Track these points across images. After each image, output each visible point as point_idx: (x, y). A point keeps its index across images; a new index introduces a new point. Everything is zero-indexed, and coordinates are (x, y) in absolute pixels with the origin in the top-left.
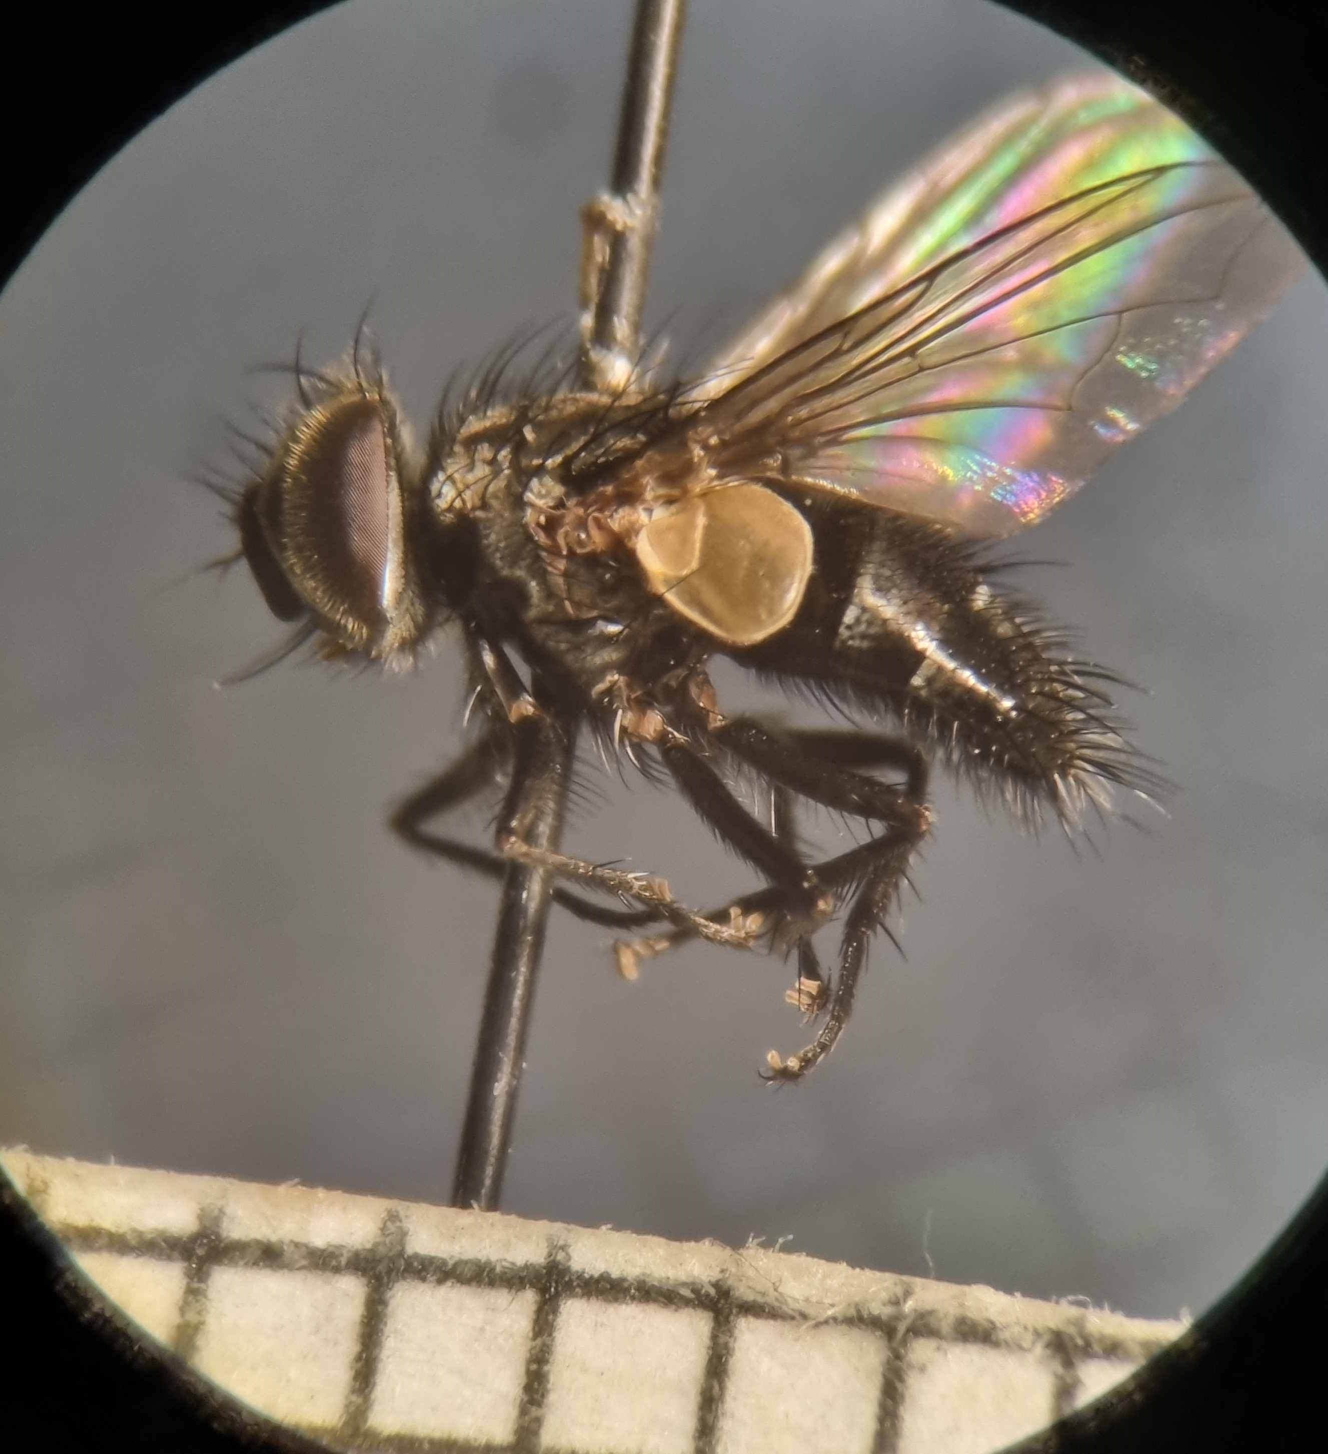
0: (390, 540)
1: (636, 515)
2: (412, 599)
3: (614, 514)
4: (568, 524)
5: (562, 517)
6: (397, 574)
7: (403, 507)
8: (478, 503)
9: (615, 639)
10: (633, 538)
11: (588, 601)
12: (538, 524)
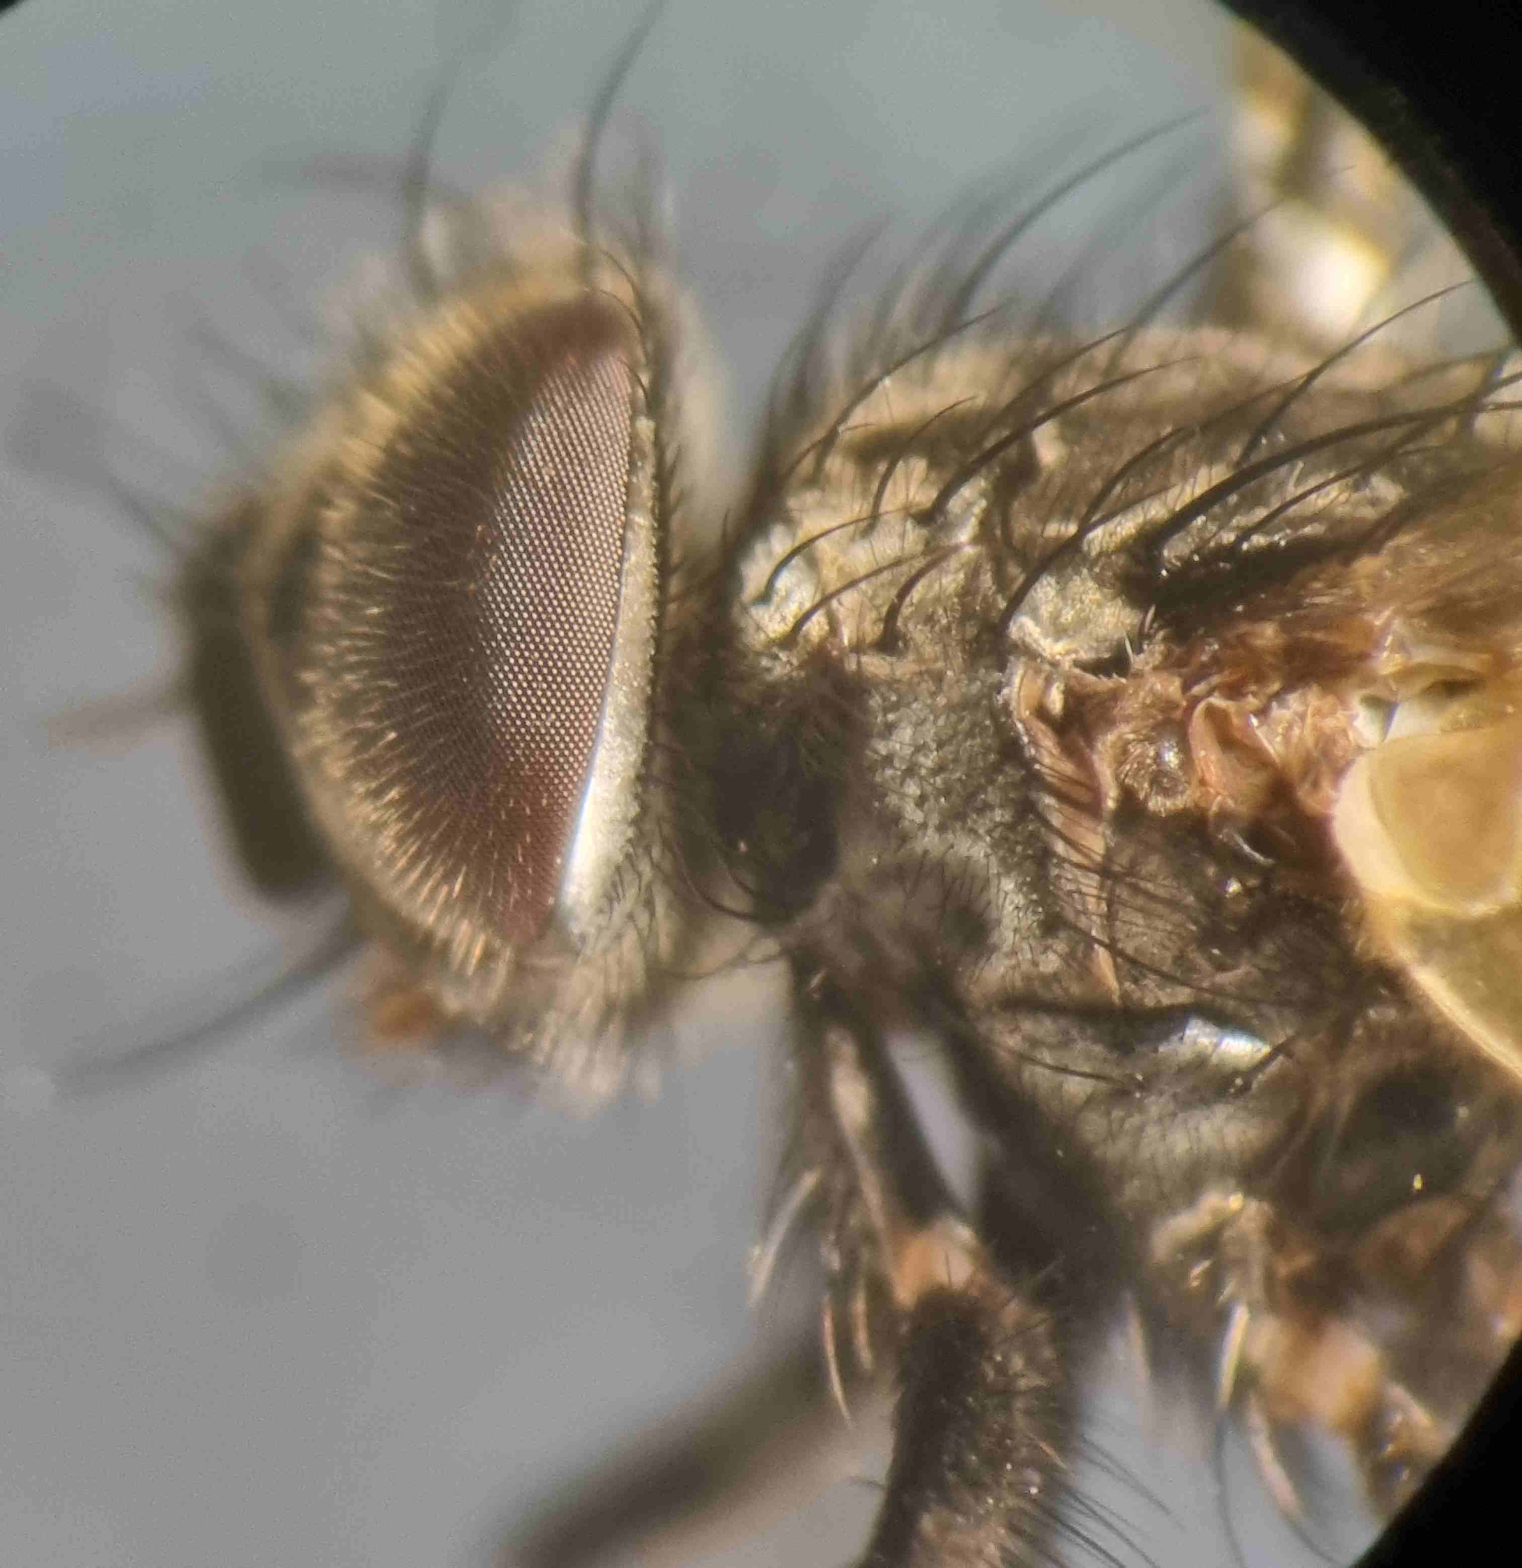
0: (609, 710)
1: (1340, 714)
2: (649, 887)
3: (1274, 704)
4: (1127, 719)
5: (1115, 695)
6: (616, 811)
7: (659, 620)
8: (873, 631)
9: (1239, 1081)
10: (1326, 784)
11: (1165, 959)
12: (1041, 712)
